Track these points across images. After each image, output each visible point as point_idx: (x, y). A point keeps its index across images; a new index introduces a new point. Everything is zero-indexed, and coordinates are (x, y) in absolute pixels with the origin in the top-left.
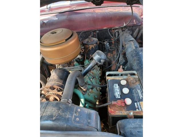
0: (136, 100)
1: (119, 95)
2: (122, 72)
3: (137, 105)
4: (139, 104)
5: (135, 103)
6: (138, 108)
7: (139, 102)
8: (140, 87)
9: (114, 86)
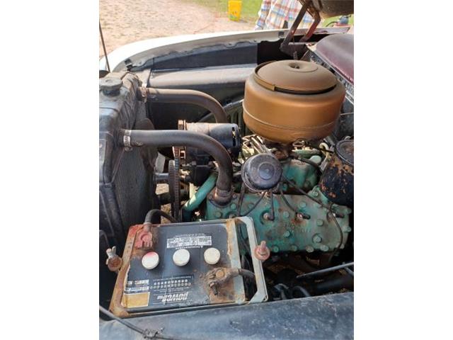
0: (155, 284)
1: (176, 244)
2: (256, 256)
3: (142, 285)
4: (143, 289)
5: (147, 281)
6: (133, 286)
7: (149, 291)
8: (196, 302)
9: (204, 237)
